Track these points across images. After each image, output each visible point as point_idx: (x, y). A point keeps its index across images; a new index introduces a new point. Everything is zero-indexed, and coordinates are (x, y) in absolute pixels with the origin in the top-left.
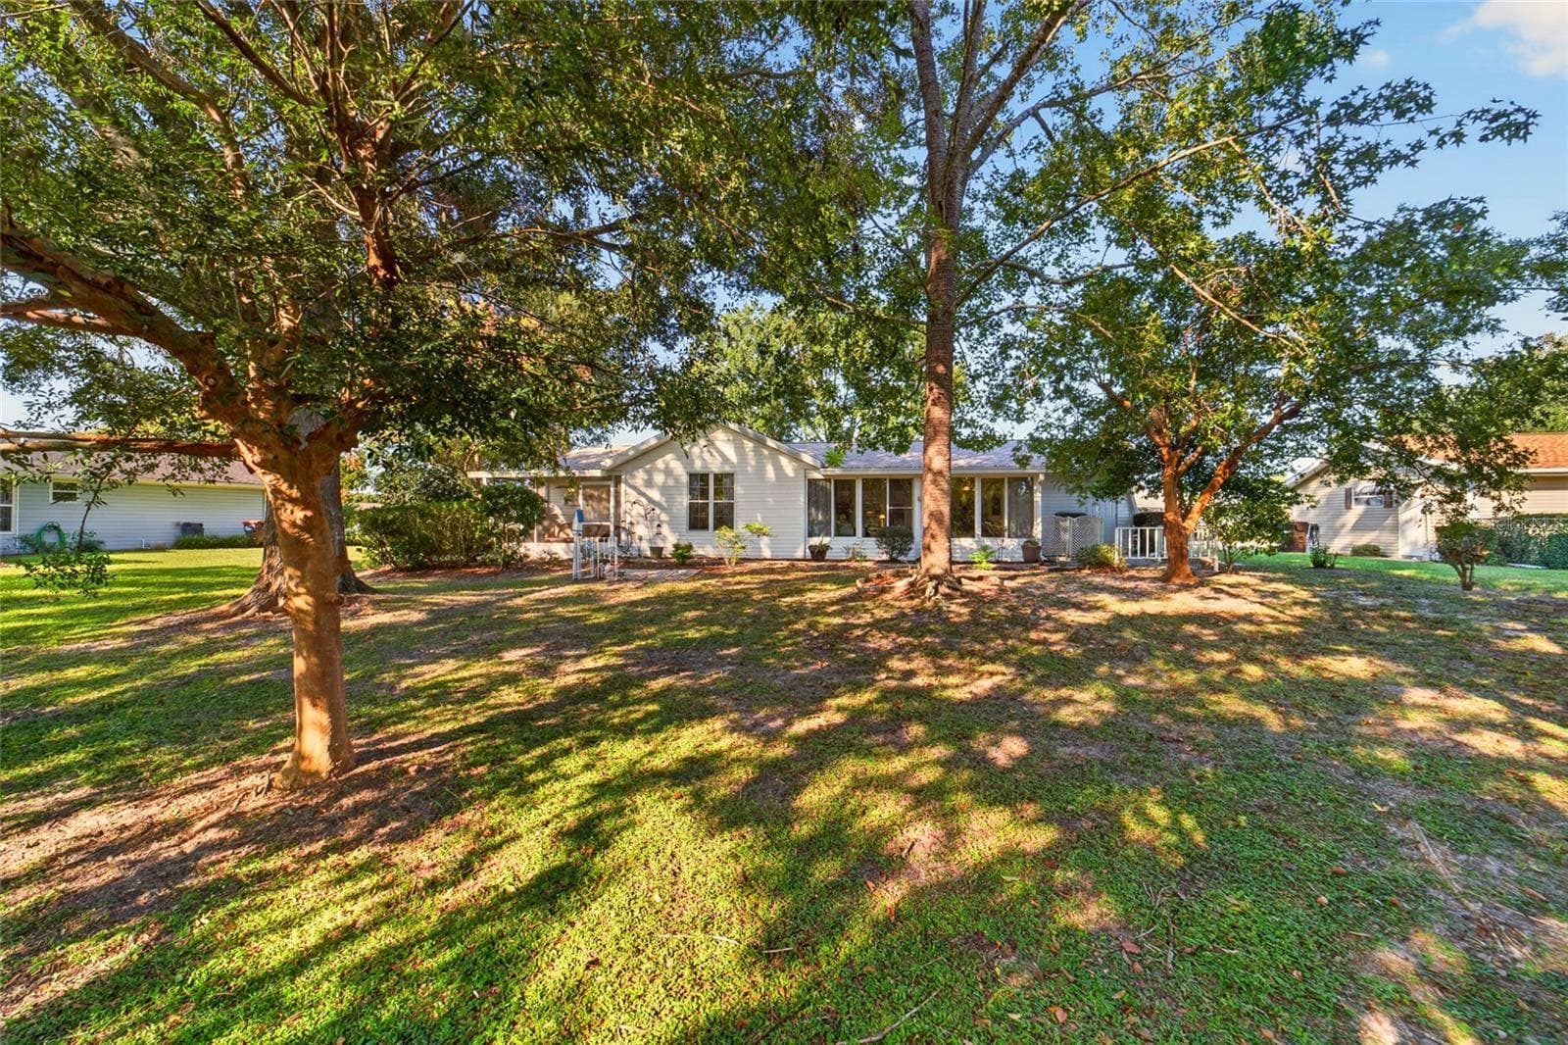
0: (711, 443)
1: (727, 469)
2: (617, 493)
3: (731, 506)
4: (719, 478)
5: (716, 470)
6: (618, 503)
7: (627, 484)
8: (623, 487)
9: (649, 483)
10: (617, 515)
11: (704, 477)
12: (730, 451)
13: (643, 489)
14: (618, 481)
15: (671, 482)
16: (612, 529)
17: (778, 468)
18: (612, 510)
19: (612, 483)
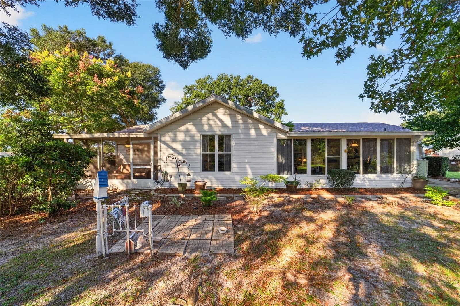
0: (215, 115)
1: (226, 132)
2: (155, 147)
3: (229, 155)
4: (221, 139)
5: (219, 133)
6: (156, 153)
7: (161, 141)
8: (159, 143)
9: (174, 140)
10: (156, 161)
11: (211, 139)
12: (228, 121)
13: (170, 143)
14: (155, 140)
15: (188, 138)
16: (152, 170)
17: (258, 131)
18: (152, 158)
19: (151, 142)
